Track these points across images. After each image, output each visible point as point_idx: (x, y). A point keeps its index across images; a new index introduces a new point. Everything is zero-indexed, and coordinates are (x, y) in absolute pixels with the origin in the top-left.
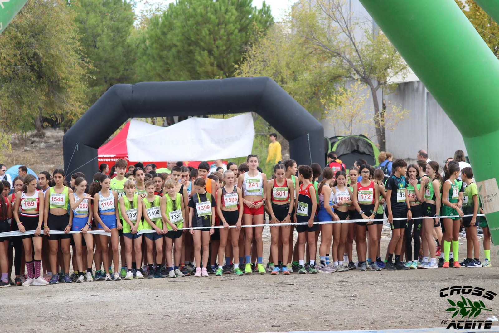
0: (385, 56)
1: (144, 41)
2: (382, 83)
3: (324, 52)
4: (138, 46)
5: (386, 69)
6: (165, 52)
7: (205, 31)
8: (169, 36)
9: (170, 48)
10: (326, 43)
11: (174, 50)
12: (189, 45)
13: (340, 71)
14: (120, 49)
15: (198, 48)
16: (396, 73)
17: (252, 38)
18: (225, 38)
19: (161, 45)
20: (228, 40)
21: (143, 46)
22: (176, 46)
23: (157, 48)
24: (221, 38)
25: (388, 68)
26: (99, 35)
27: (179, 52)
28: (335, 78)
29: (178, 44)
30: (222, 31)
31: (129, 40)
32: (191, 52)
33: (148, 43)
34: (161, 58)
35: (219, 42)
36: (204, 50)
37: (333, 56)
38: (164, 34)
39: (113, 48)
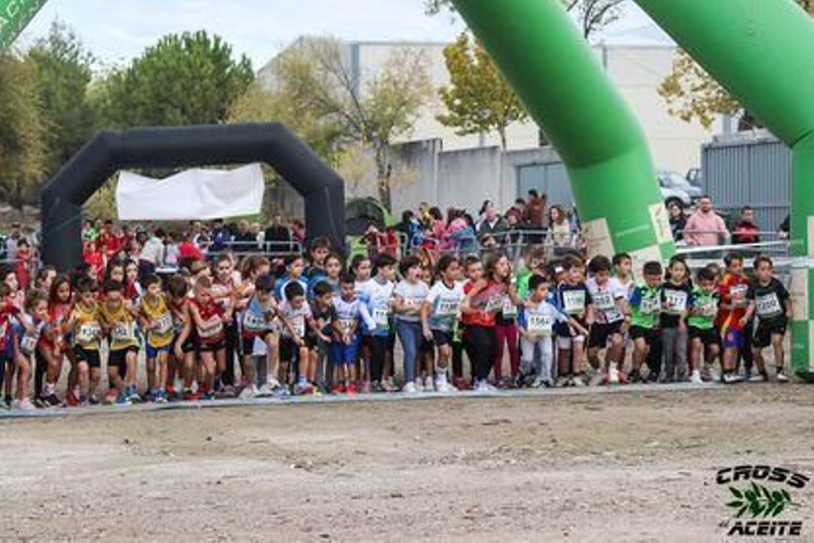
0: (389, 110)
1: (104, 101)
2: (384, 142)
3: (319, 107)
4: (97, 106)
5: (390, 127)
6: (130, 112)
7: (177, 87)
8: (135, 93)
9: (135, 106)
10: (322, 97)
11: (140, 109)
12: (160, 102)
13: (338, 128)
14: (76, 110)
15: (170, 107)
16: (401, 132)
17: (230, 95)
18: (201, 94)
19: (126, 104)
20: (204, 96)
21: (102, 105)
22: (143, 104)
23: (121, 108)
24: (195, 95)
25: (392, 124)
26: (54, 94)
27: (147, 110)
28: (332, 136)
29: (147, 101)
30: (197, 87)
31: (86, 101)
32: (162, 110)
33: (109, 102)
34: (125, 118)
35: (194, 99)
36: (176, 107)
37: (330, 111)
38: (129, 91)
39: (68, 108)
